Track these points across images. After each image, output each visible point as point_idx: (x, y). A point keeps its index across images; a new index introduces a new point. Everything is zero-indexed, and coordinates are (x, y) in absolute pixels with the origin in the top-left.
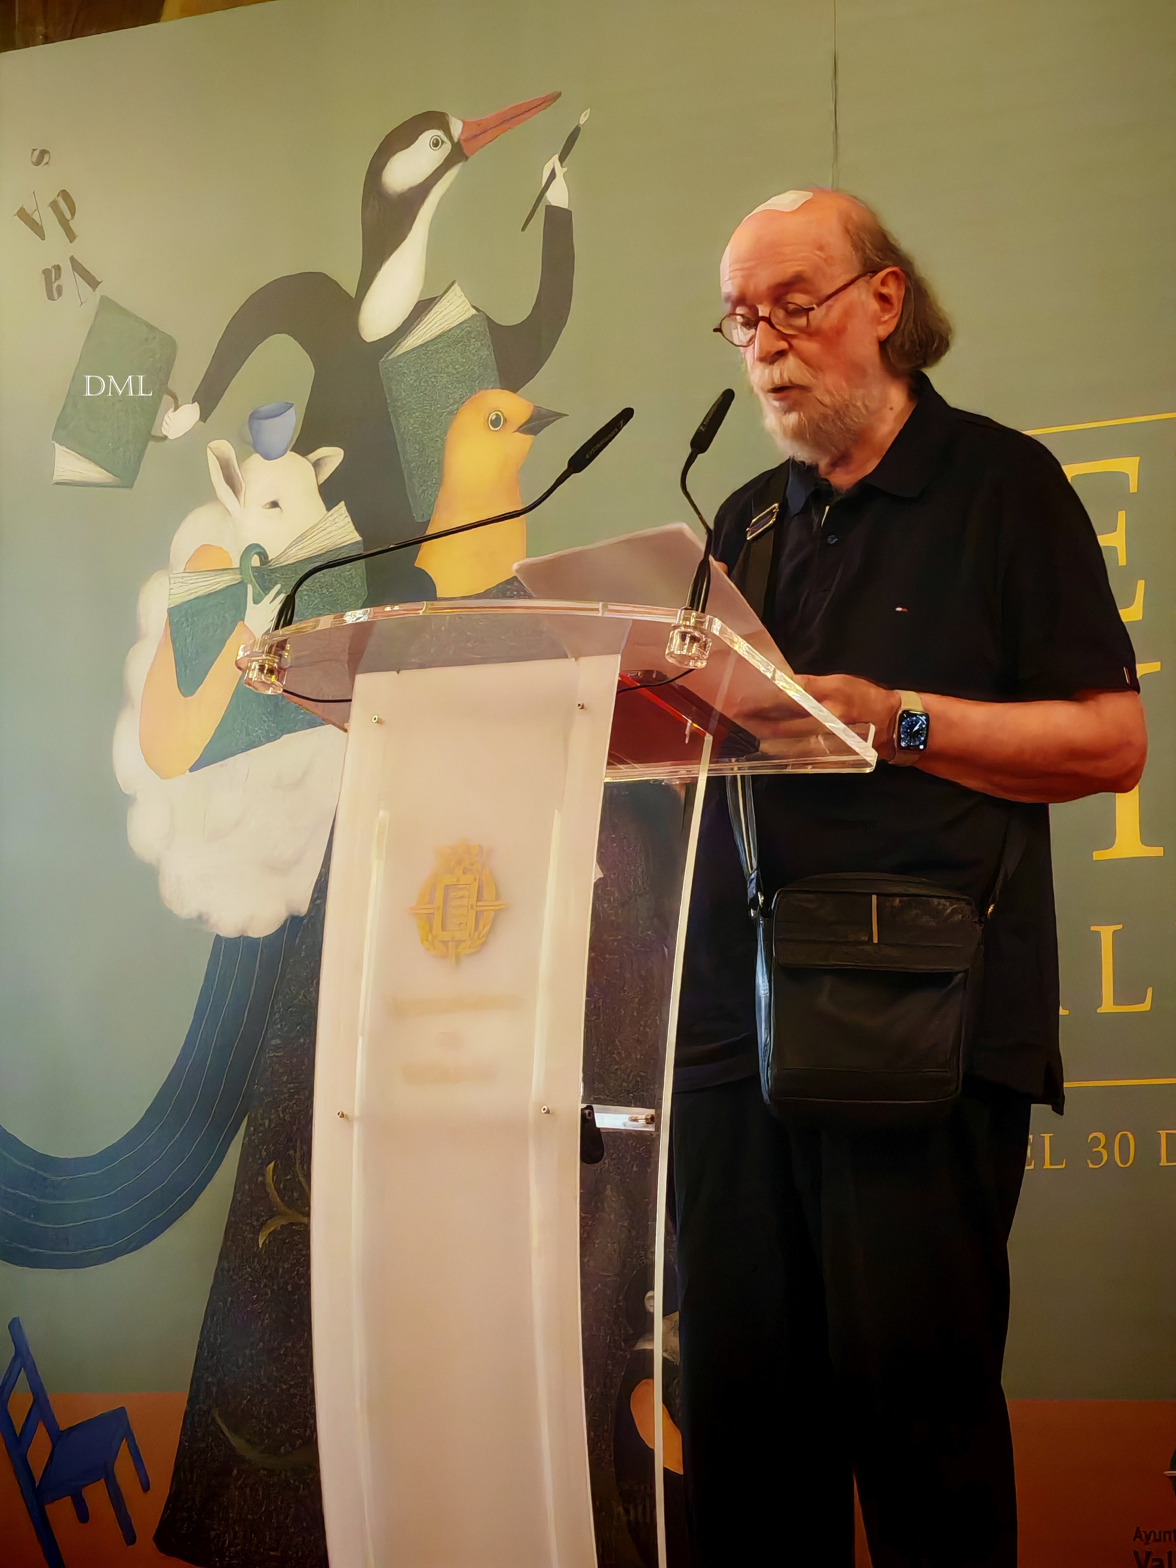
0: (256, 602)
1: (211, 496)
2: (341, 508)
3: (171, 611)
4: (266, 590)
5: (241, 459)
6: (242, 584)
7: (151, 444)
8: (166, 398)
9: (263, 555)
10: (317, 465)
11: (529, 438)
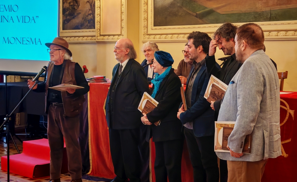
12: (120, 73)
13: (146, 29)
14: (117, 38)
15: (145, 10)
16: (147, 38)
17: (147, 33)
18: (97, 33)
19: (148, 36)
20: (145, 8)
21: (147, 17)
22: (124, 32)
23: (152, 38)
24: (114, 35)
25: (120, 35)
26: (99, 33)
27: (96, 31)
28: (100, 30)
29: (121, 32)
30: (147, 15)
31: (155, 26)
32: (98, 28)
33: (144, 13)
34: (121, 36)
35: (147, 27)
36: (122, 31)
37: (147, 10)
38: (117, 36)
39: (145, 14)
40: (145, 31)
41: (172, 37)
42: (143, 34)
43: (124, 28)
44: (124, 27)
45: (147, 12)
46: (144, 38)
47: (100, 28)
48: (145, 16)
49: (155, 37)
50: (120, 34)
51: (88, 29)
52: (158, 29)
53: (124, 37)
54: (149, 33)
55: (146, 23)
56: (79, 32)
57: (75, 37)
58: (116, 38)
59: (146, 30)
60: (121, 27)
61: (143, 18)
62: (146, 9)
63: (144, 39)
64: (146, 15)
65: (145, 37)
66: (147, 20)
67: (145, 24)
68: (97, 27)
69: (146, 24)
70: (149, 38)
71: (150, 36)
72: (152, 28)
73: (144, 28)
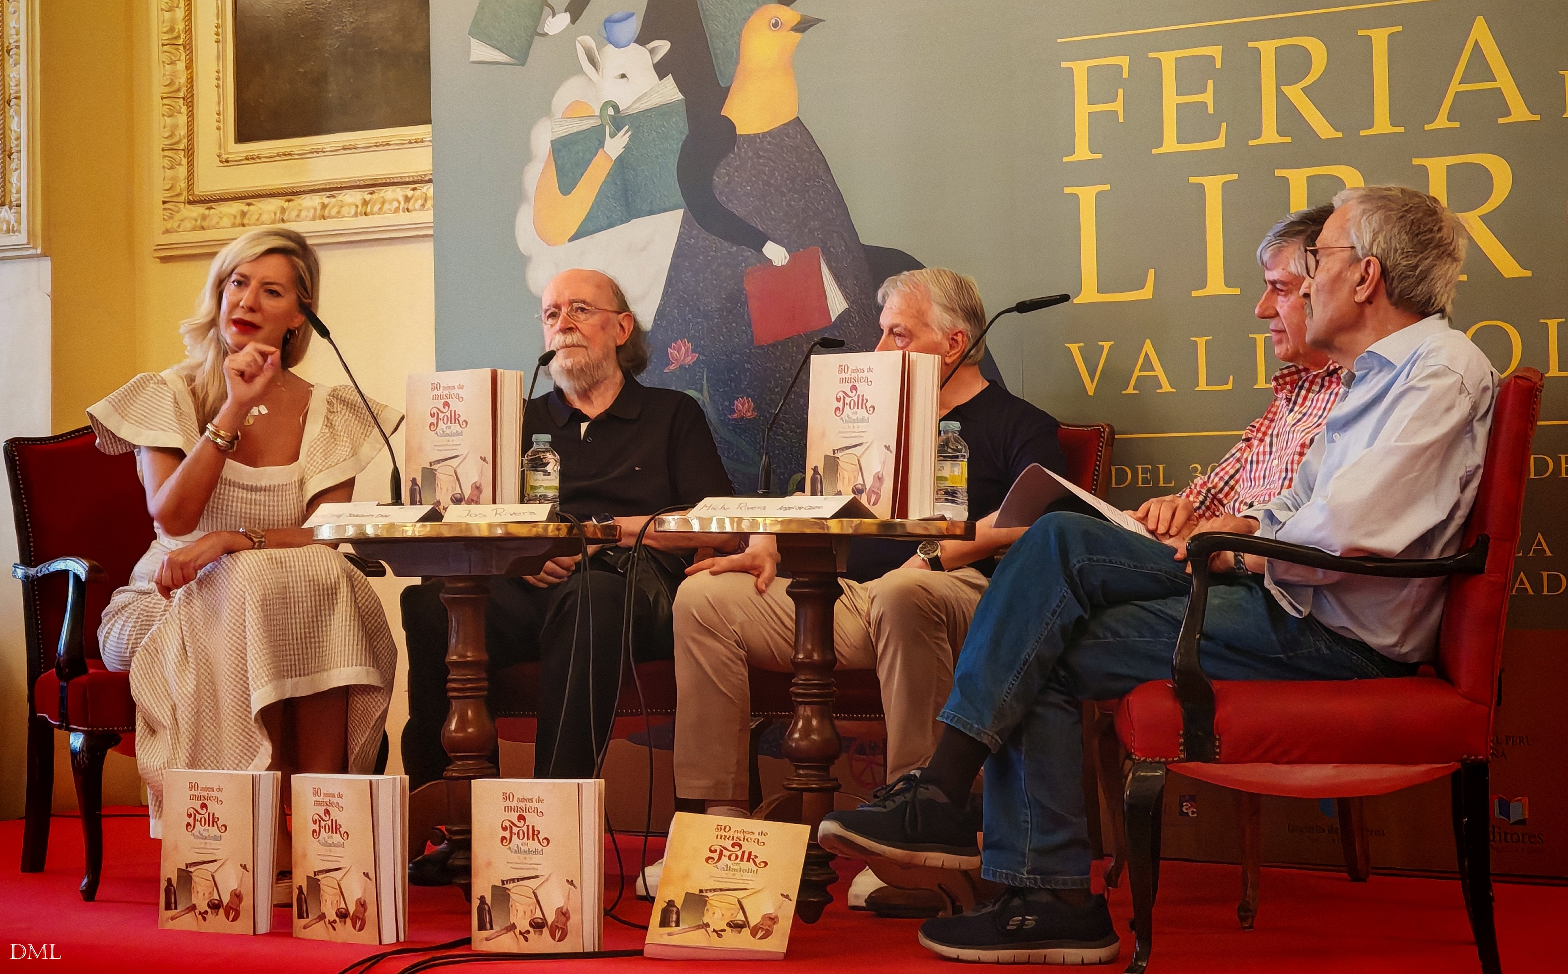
0: (612, 136)
1: (580, 71)
2: (670, 79)
3: (553, 142)
4: (619, 130)
5: (600, 47)
6: (602, 127)
7: (537, 37)
8: (547, 9)
9: (616, 108)
10: (652, 52)
11: (798, 36)
13: (184, 161)
15: (171, 30)
16: (188, 225)
17: (190, 186)
19: (197, 211)
20: (173, 21)
21: (191, 80)
23: (226, 222)
30: (189, 66)
31: (242, 137)
33: (165, 57)
35: (190, 152)
37: (189, 31)
39: (172, 63)
41: (365, 203)
42: (162, 196)
45: (189, 47)
46: (169, 226)
48: (174, 75)
49: (244, 214)
52: (271, 158)
54: (203, 187)
55: (182, 119)
59: (182, 171)
61: (158, 90)
62: (181, 26)
63: (167, 231)
64: (181, 66)
65: (178, 216)
66: (190, 101)
67: (175, 127)
69: (183, 131)
70: (205, 224)
71: (210, 208)
72: (224, 157)
73: (165, 157)
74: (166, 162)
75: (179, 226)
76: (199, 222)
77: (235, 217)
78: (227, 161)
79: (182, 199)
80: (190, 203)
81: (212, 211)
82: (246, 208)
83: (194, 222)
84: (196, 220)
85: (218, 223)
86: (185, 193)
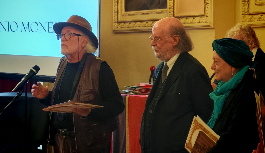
12: (163, 80)
13: (247, 4)
14: (198, 21)
16: (247, 20)
17: (248, 11)
18: (169, 14)
19: (250, 16)
22: (210, 11)
23: (256, 20)
24: (194, 17)
25: (203, 16)
26: (172, 13)
27: (168, 11)
28: (173, 9)
29: (205, 12)
32: (171, 6)
34: (205, 18)
35: (248, 2)
36: (206, 9)
38: (199, 18)
40: (245, 9)
42: (241, 13)
43: (209, 4)
44: (209, 2)
46: (243, 20)
47: (174, 5)
49: (260, 18)
50: (203, 13)
51: (160, 8)
53: (209, 19)
54: (251, 11)
56: (147, 13)
57: (142, 21)
58: (196, 22)
59: (247, 7)
60: (205, 3)
63: (243, 22)
65: (245, 18)
68: (170, 4)
70: (251, 20)
71: (253, 16)
72: (256, 3)
73: (243, 3)
74: (243, 5)
75: (245, 20)
76: (250, 19)
77: (258, 19)
78: (257, 5)
79: (246, 14)
80: (248, 15)
81: (253, 17)
82: (261, 16)
83: (249, 20)
84: (249, 19)
85: (254, 20)
86: (247, 12)
